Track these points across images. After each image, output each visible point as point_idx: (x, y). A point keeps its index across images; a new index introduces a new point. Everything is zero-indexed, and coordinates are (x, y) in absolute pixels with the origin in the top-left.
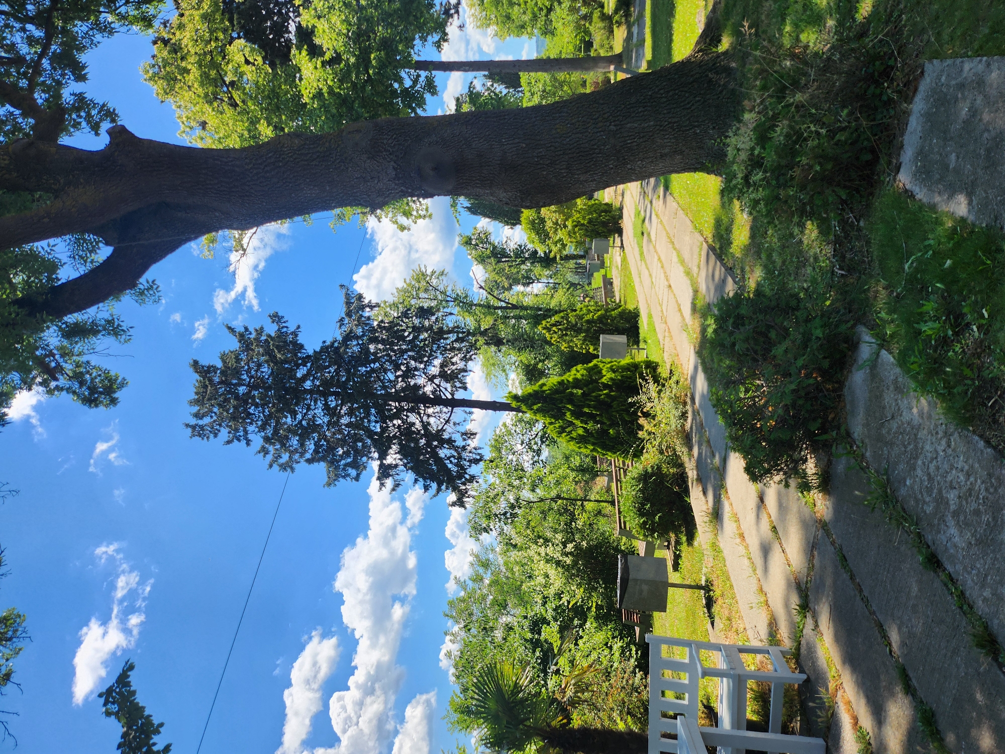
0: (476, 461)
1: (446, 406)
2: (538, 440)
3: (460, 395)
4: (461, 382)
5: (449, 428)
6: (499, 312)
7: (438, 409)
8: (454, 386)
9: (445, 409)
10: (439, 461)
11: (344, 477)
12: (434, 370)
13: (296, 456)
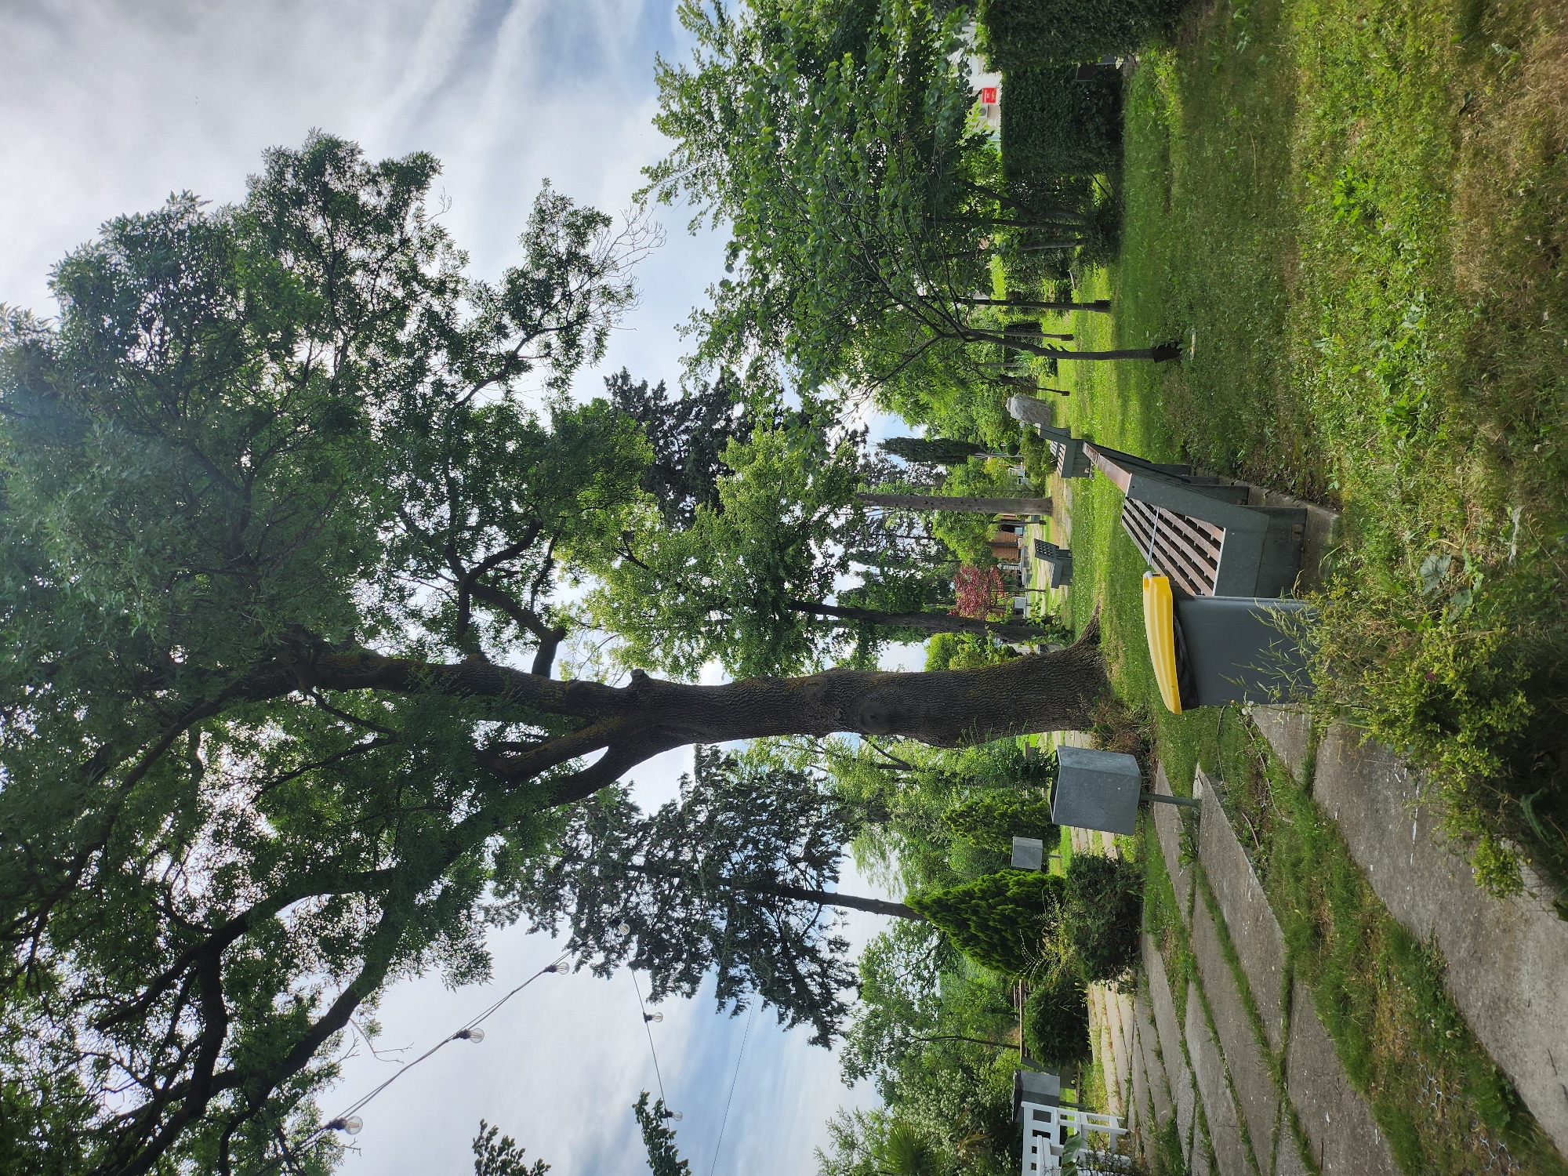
0: (848, 985)
1: (811, 901)
2: (930, 963)
3: (829, 887)
4: (832, 870)
5: (811, 932)
6: (885, 771)
7: (799, 904)
8: (820, 875)
9: (809, 906)
10: (798, 979)
11: (673, 991)
12: (797, 850)
13: (614, 956)
